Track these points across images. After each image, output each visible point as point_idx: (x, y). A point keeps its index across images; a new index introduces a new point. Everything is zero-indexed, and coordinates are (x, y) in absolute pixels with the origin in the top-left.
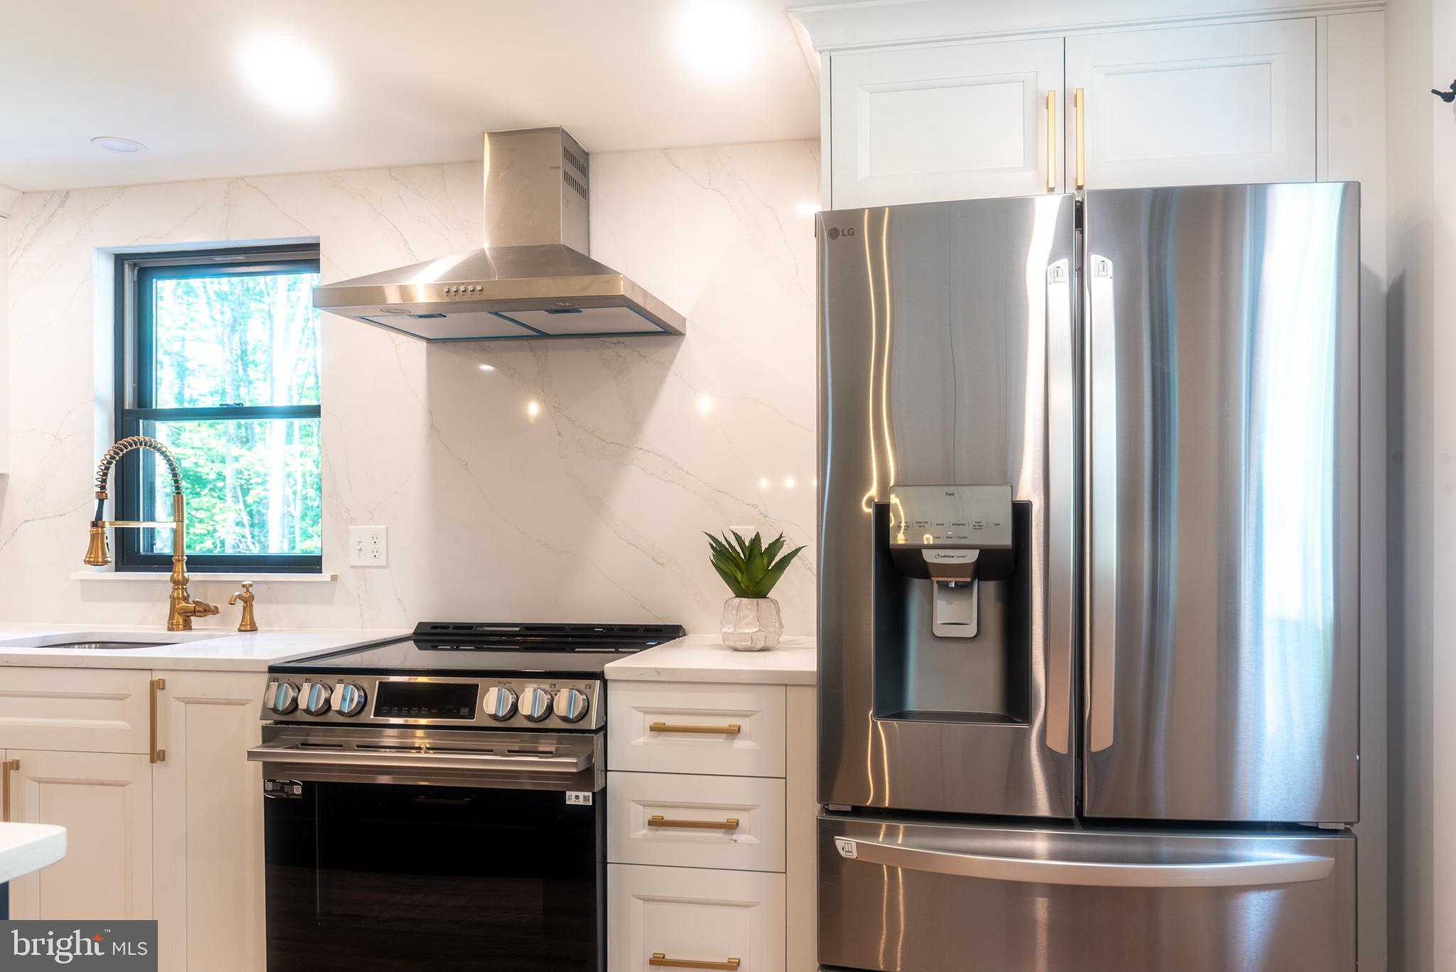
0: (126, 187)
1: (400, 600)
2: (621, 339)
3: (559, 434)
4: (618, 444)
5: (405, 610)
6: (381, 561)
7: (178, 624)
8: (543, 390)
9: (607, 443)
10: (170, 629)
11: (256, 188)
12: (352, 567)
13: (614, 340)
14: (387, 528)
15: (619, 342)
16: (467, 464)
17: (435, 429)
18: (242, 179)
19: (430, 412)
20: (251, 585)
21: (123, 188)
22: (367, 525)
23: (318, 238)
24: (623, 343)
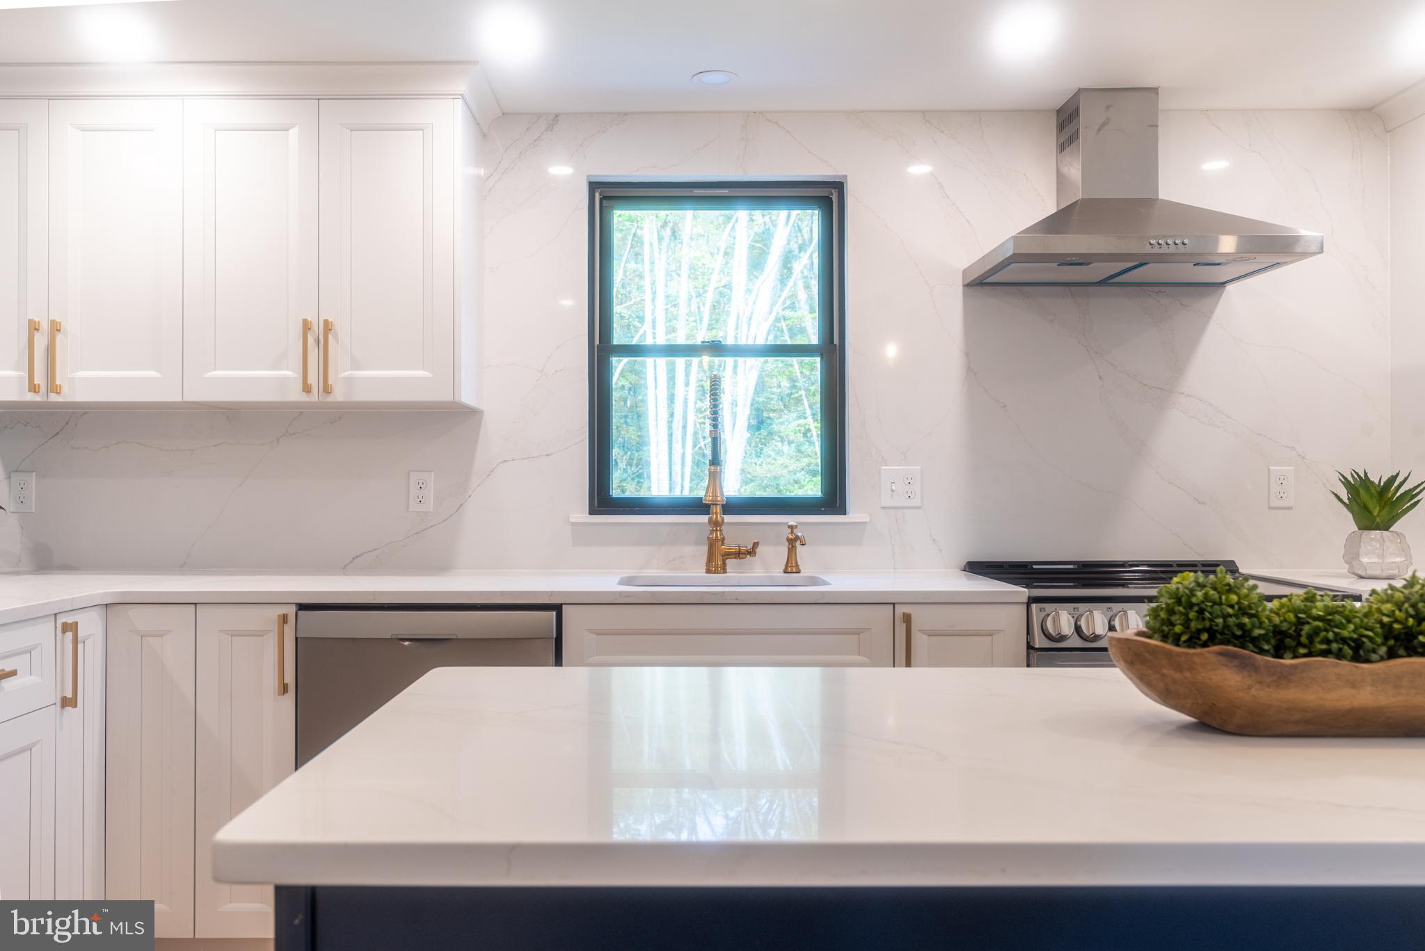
0: (626, 114)
1: (934, 540)
2: (1163, 289)
3: (1100, 378)
4: (1160, 389)
5: (941, 551)
6: (916, 502)
7: (717, 567)
8: (1083, 335)
9: (1149, 388)
10: (708, 571)
11: (777, 123)
12: (883, 508)
13: (1156, 289)
14: (922, 469)
15: (1160, 291)
16: (1005, 406)
17: (974, 371)
18: (761, 113)
19: (967, 355)
20: (796, 527)
21: (623, 115)
22: (899, 466)
23: (846, 176)
24: (1165, 292)
